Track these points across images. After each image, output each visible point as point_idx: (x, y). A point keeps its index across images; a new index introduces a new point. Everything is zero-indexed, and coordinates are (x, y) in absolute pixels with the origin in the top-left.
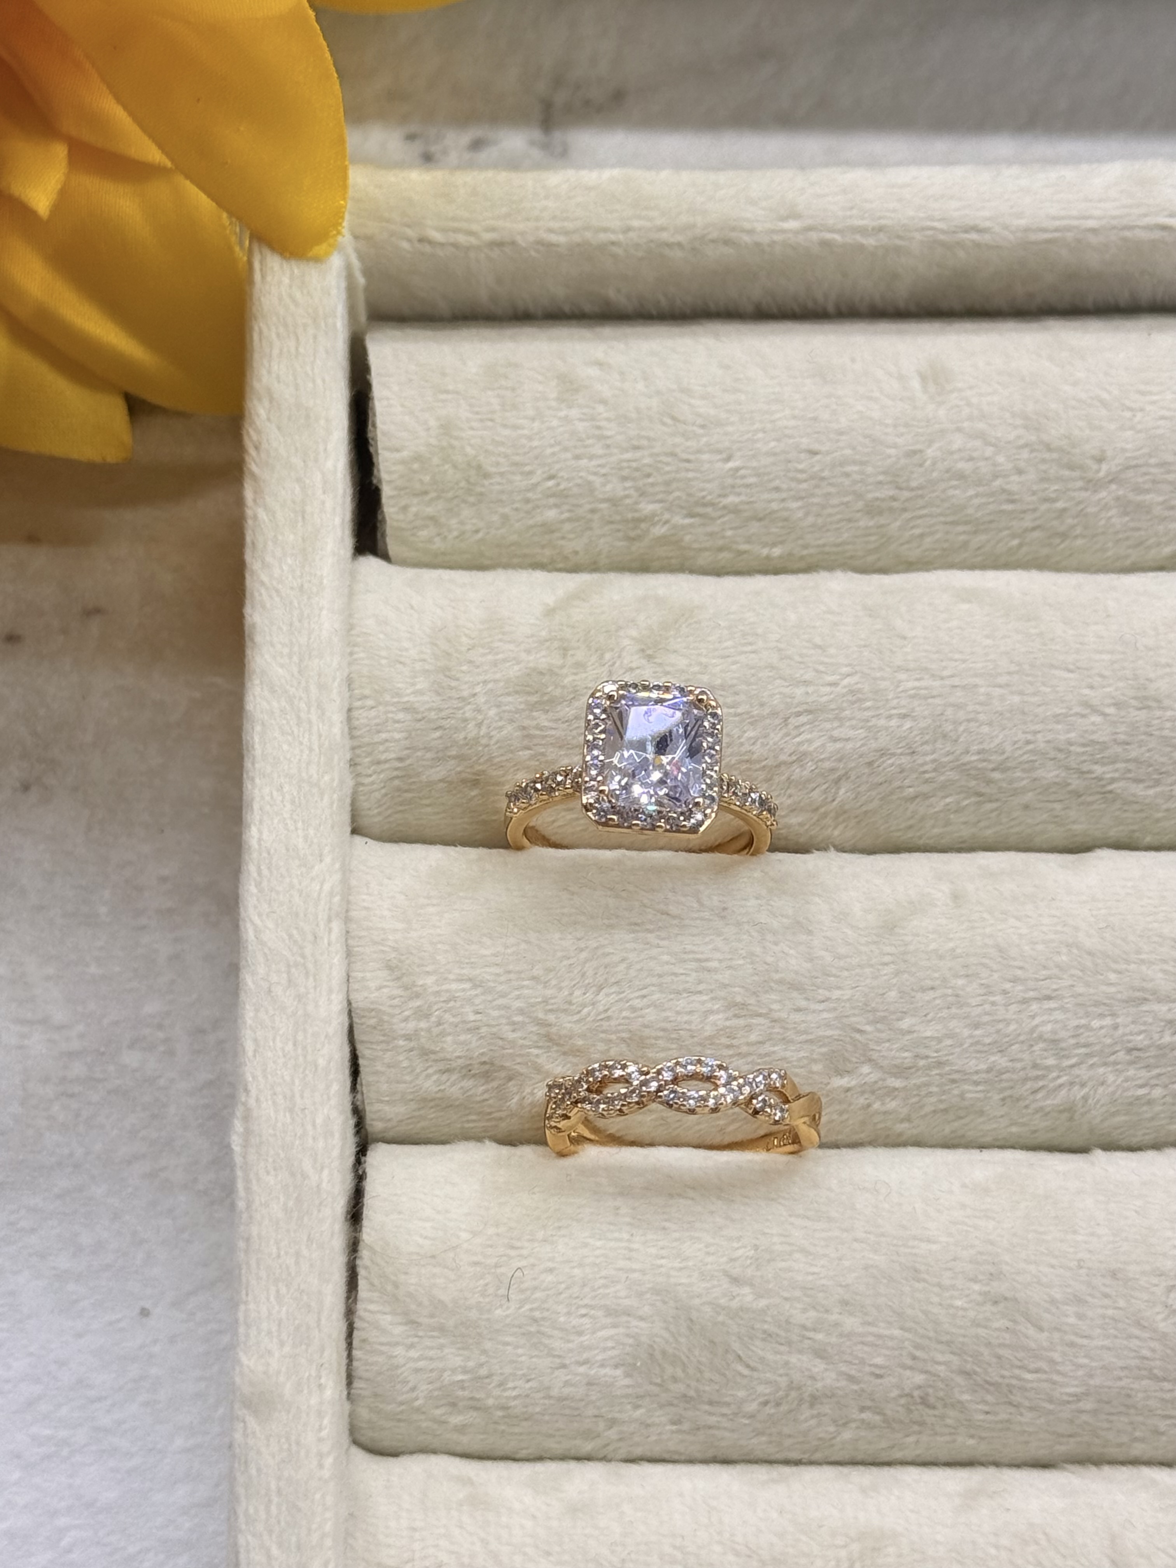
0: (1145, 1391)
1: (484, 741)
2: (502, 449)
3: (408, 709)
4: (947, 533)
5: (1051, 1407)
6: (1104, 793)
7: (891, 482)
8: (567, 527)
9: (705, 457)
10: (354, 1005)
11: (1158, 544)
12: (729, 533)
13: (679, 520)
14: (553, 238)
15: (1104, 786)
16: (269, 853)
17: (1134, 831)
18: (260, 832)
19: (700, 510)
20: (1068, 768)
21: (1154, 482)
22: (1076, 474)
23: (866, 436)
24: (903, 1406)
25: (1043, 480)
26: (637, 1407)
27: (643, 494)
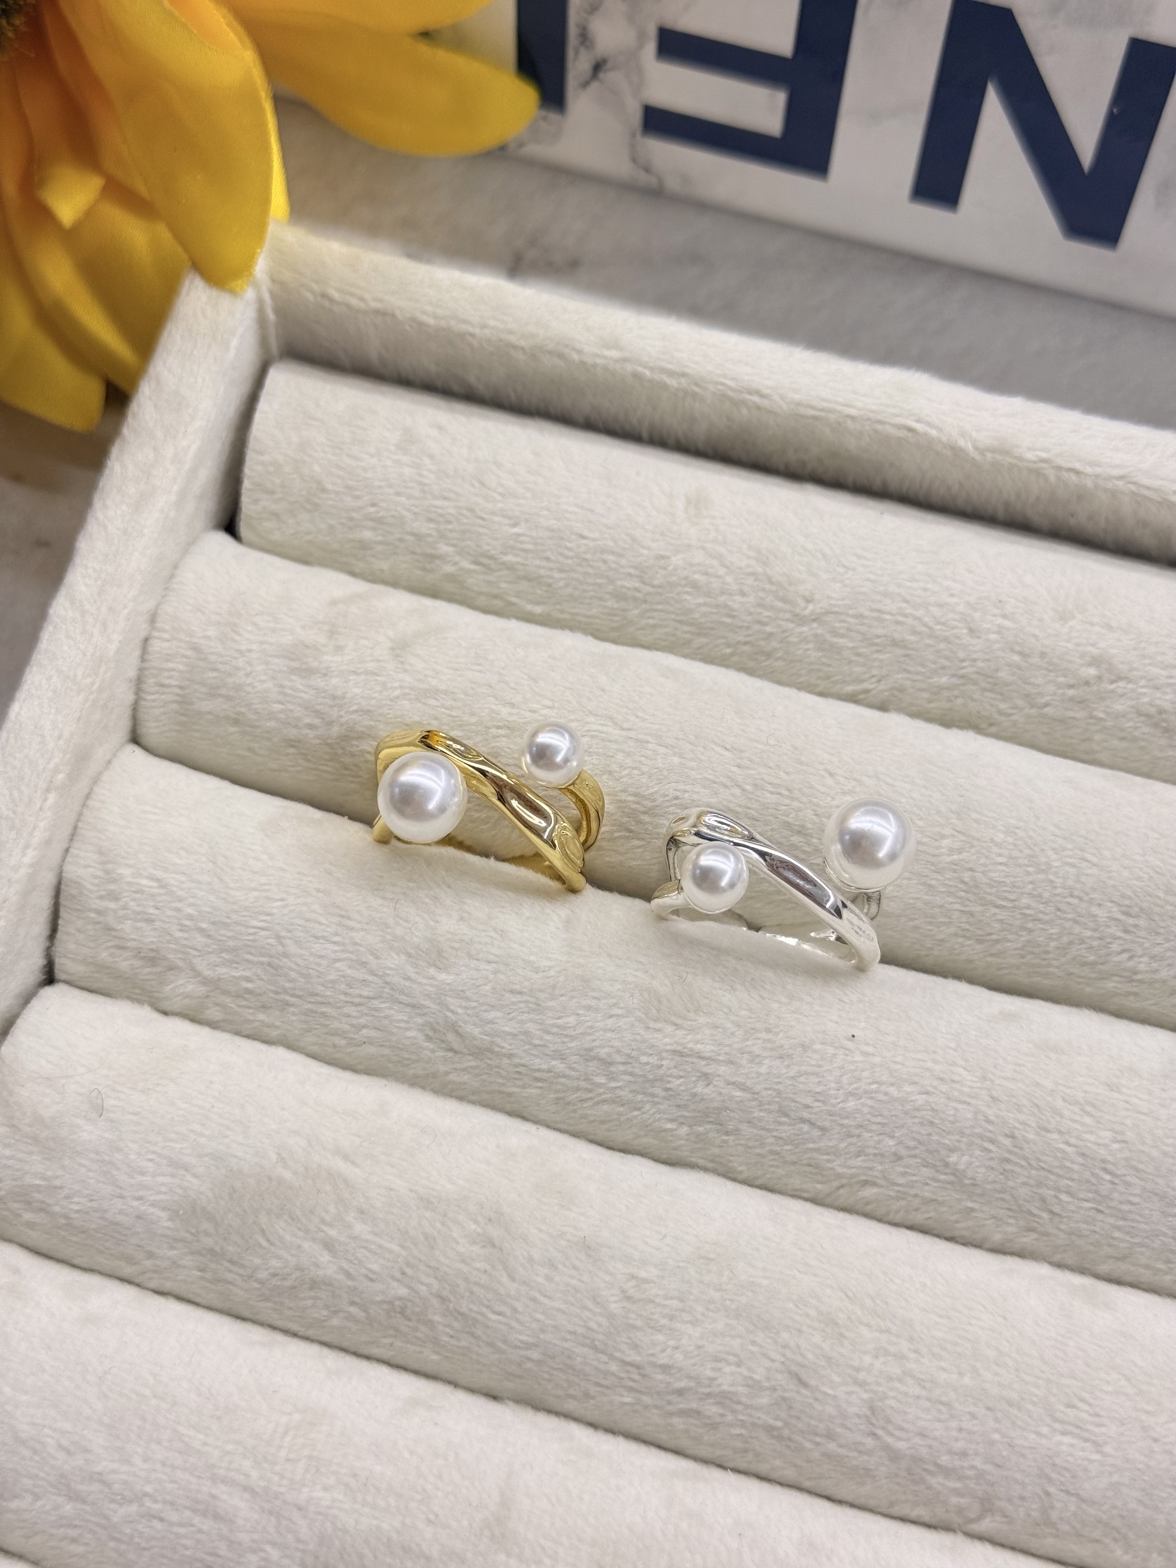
0: (584, 1357)
2: (342, 473)
3: (196, 649)
4: (676, 629)
5: (504, 1347)
7: (637, 576)
8: (380, 548)
9: (496, 519)
10: (64, 875)
11: (844, 682)
12: (503, 585)
13: (466, 564)
14: (426, 319)
16: (20, 726)
18: (21, 708)
19: (485, 561)
21: (849, 630)
22: (787, 607)
23: (628, 535)
24: (384, 1310)
25: (760, 605)
26: (172, 1248)
27: (442, 536)
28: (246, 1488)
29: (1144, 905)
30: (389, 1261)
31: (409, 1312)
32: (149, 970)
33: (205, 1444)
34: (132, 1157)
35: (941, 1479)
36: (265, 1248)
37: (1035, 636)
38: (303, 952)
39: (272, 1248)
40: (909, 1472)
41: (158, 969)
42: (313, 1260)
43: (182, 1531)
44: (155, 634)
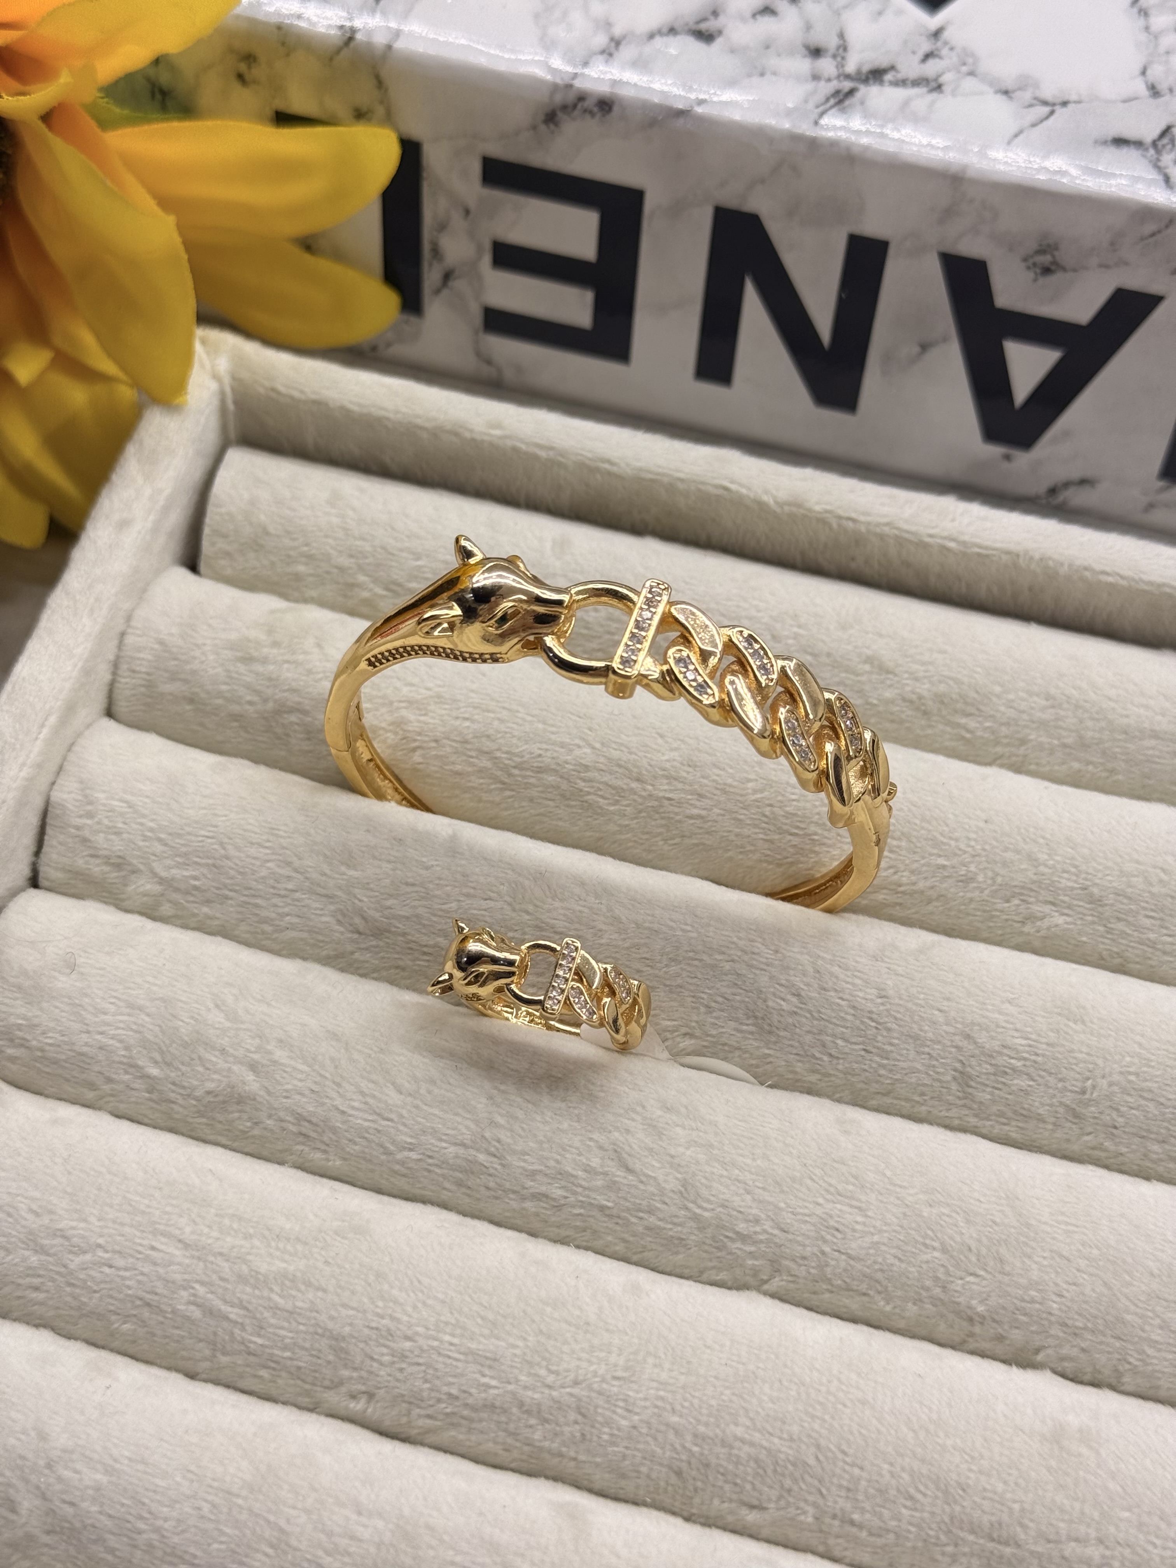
0: (456, 1154)
1: (202, 673)
2: (282, 521)
5: (392, 1148)
6: (583, 802)
10: (53, 798)
14: (351, 407)
15: (582, 796)
17: (596, 839)
26: (127, 1073)
27: (360, 568)
28: (180, 1241)
29: (905, 830)
30: (300, 1081)
31: (315, 1121)
32: (116, 874)
33: (149, 1207)
34: (98, 1000)
35: (738, 1245)
36: (201, 1072)
37: (823, 641)
38: (242, 855)
39: (207, 1073)
40: (713, 1238)
41: (123, 873)
43: (127, 1274)
44: (130, 630)
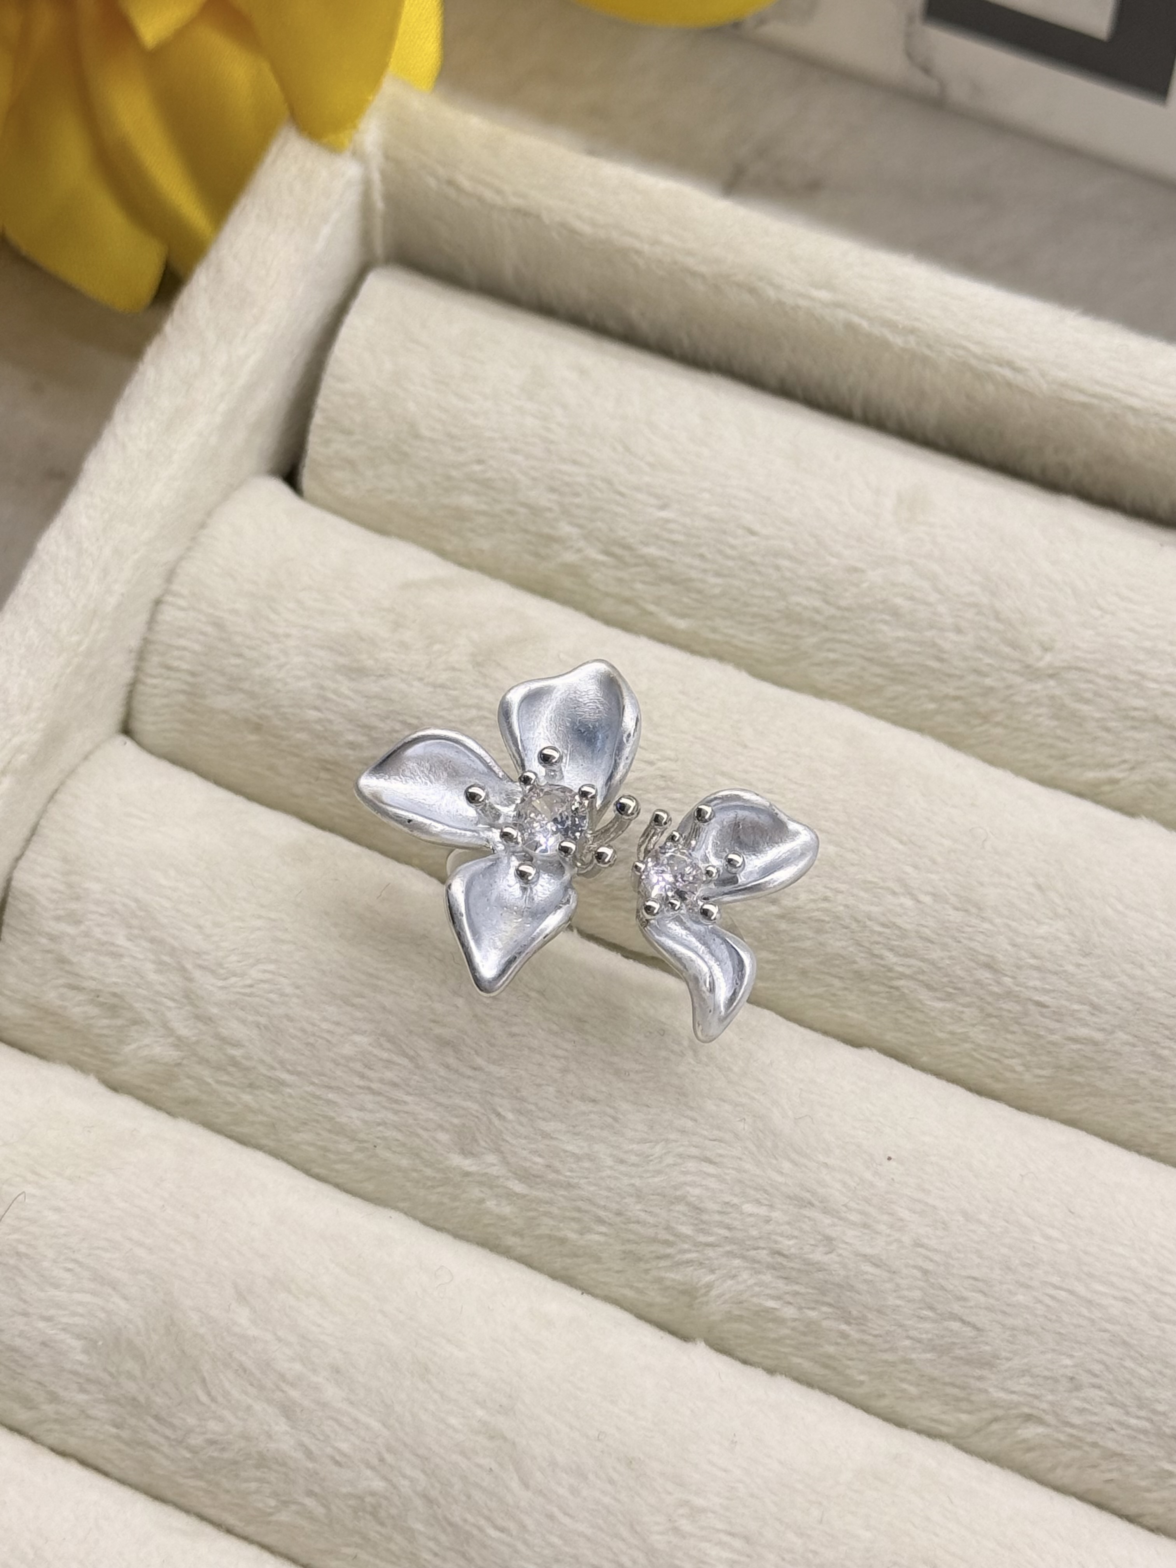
1: (279, 685)
2: (443, 416)
3: (218, 625)
4: (863, 669)
6: (891, 987)
7: (818, 592)
8: (482, 520)
9: (640, 496)
10: (14, 883)
11: (1083, 765)
12: (639, 586)
13: (594, 554)
14: (578, 225)
15: (892, 979)
17: (912, 1044)
19: (618, 551)
20: (859, 944)
21: (1097, 694)
22: (1016, 654)
23: (812, 535)
24: (350, 1506)
25: (980, 648)
26: (82, 1390)
27: (565, 512)
30: (364, 1440)
31: (382, 1514)
32: (107, 1022)
34: (46, 1263)
36: (203, 1404)
39: (213, 1406)
41: (120, 1022)
42: (266, 1427)
44: (169, 598)
